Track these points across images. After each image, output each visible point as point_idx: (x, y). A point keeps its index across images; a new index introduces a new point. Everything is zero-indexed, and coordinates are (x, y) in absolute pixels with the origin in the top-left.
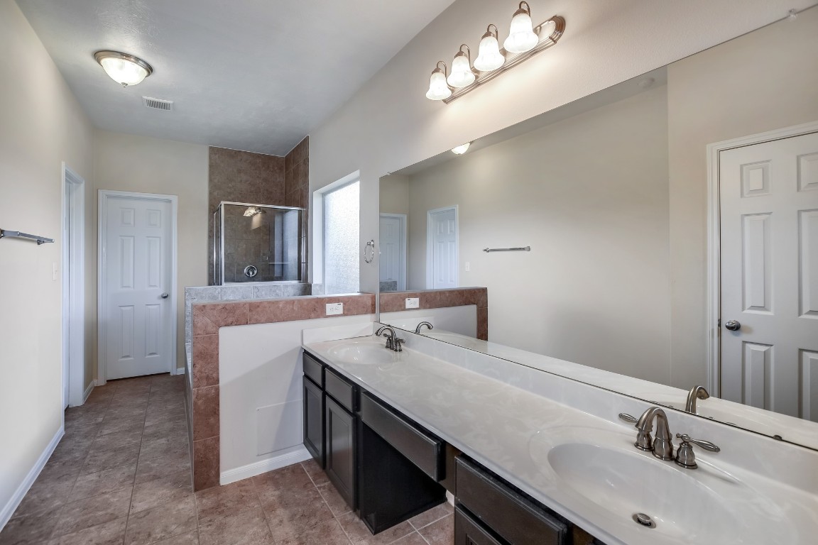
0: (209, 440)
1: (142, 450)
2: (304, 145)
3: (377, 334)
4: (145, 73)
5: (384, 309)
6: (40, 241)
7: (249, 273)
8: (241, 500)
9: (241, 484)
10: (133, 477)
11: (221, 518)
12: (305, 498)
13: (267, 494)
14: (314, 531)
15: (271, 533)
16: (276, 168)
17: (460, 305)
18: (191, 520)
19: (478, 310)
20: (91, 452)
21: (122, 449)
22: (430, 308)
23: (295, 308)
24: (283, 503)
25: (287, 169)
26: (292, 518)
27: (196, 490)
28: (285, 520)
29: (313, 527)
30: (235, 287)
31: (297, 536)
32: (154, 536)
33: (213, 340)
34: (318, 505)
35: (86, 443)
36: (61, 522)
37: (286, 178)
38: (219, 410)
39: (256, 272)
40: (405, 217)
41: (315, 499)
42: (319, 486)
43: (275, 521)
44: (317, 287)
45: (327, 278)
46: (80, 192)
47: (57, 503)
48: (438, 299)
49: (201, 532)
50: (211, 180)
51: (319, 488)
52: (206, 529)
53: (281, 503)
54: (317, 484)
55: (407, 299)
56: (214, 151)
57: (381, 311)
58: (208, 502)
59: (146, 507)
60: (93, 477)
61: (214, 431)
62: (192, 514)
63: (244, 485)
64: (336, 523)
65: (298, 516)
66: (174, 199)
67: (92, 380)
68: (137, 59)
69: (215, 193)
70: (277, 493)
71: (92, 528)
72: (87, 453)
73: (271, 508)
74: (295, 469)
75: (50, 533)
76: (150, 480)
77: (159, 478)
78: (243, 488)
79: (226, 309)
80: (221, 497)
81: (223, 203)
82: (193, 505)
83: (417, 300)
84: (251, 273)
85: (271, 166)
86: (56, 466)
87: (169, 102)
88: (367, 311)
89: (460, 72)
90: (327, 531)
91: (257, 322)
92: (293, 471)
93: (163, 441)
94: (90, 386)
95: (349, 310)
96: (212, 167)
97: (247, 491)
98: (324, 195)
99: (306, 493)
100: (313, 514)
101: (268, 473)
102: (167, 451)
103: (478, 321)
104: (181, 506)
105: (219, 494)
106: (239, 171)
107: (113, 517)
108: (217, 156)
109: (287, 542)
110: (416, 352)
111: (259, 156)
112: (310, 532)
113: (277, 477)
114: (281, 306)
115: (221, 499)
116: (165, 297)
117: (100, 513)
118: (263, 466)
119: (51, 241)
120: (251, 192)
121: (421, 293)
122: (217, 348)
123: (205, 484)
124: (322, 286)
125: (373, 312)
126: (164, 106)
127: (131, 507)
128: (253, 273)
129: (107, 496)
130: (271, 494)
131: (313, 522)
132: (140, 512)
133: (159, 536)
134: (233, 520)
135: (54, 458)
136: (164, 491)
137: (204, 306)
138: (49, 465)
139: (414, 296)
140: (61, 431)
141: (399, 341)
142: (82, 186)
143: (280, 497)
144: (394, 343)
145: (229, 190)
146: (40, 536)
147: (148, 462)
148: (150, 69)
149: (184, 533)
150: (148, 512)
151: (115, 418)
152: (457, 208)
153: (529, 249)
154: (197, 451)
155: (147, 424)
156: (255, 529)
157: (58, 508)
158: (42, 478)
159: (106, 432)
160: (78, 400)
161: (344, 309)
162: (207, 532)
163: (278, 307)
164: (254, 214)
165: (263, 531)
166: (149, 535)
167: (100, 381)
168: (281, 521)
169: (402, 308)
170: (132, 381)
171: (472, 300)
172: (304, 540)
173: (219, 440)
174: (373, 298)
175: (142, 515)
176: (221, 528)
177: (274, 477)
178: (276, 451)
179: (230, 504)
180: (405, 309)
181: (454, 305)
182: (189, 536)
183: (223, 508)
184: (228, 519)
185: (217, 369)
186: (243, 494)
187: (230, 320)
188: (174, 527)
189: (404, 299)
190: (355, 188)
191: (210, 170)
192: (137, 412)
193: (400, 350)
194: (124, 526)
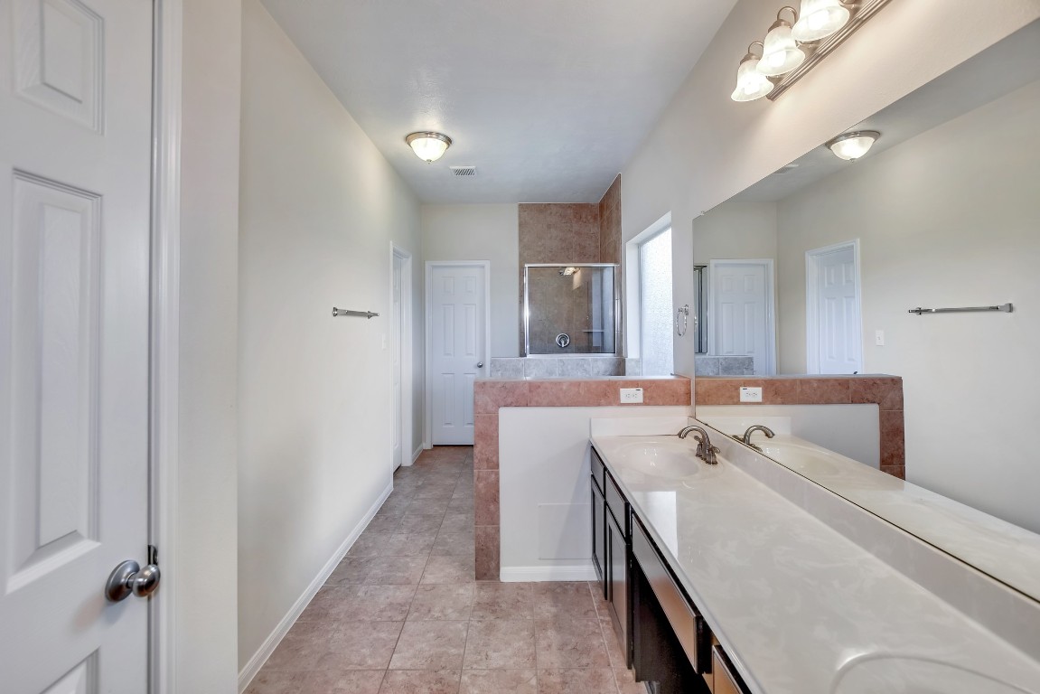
0: (490, 528)
1: (444, 522)
2: (616, 184)
3: (679, 435)
4: (445, 145)
5: (704, 399)
6: (369, 315)
7: (560, 343)
8: (516, 605)
9: (520, 587)
10: (431, 547)
11: (492, 618)
12: (583, 628)
13: (542, 607)
14: (582, 673)
15: (535, 656)
16: (589, 217)
17: (841, 402)
18: (466, 609)
19: (881, 415)
20: (407, 513)
21: (429, 517)
22: (783, 403)
23: (582, 392)
24: (557, 624)
25: (601, 216)
26: (561, 648)
27: (477, 579)
28: (554, 647)
29: (582, 668)
30: (539, 360)
31: (562, 671)
32: (432, 613)
33: (493, 421)
34: (595, 642)
35: (406, 503)
36: (374, 571)
37: (601, 227)
38: (498, 498)
39: (568, 341)
40: (771, 263)
41: (594, 633)
42: (602, 618)
43: (543, 643)
44: (633, 363)
45: (646, 352)
46: (408, 265)
47: (374, 554)
48: (799, 390)
49: (472, 625)
50: (520, 240)
51: (602, 621)
52: (476, 624)
53: (554, 624)
54: (600, 615)
55: (741, 388)
56: (523, 208)
57: (697, 403)
58: (486, 595)
59: (434, 581)
60: (402, 538)
61: (494, 519)
62: (468, 603)
63: (522, 589)
64: (609, 674)
65: (569, 647)
66: (487, 264)
67: (421, 442)
68: (438, 134)
69: (525, 254)
70: (553, 610)
71: (391, 587)
72: (404, 513)
73: (542, 625)
74: (580, 587)
75: (364, 579)
76: (443, 555)
77: (450, 555)
78: (521, 592)
79: (506, 388)
80: (497, 594)
81: (526, 266)
82: (471, 594)
83: (759, 390)
84: (563, 342)
85: (584, 216)
86: (382, 519)
87: (470, 167)
88: (677, 401)
89: (779, 52)
90: (597, 680)
91: (538, 405)
92: (577, 590)
93: (463, 517)
94: (419, 449)
95: (651, 398)
96: (522, 225)
97: (523, 597)
98: (640, 245)
99: (585, 622)
100: (587, 651)
101: (551, 583)
102: (463, 529)
103: (882, 432)
104: (461, 591)
105: (496, 590)
106: (549, 227)
107: (407, 582)
108: (526, 213)
109: (550, 674)
110: (736, 469)
111: (570, 206)
112: (578, 672)
113: (558, 590)
114: (564, 388)
115: (497, 597)
116: (480, 366)
117: (400, 574)
118: (543, 573)
119: (376, 315)
120: (562, 248)
121: (765, 381)
122: (497, 430)
123: (485, 574)
124: (639, 361)
125: (688, 403)
126: (469, 172)
127: (423, 577)
128: (565, 343)
129: (408, 559)
130: (547, 609)
131: (584, 661)
132: (427, 585)
133: (436, 615)
134: (502, 625)
135: (382, 511)
136: (451, 570)
137: (484, 383)
138: (376, 517)
139: (755, 383)
140: (390, 487)
141: (712, 450)
142: (410, 260)
143: (556, 616)
144: (707, 452)
145: (539, 249)
146: (358, 579)
147: (445, 536)
148: (449, 141)
149: (457, 621)
150: (434, 587)
151: (431, 484)
152: (857, 245)
153: (1010, 308)
154: (477, 537)
155: (455, 496)
156: (521, 644)
157: (374, 558)
158: (370, 528)
159: (422, 496)
160: (408, 461)
161: (644, 397)
162: (476, 627)
163: (561, 389)
164: (574, 272)
165: (529, 649)
166: (429, 611)
167: (427, 445)
168: (549, 646)
169: (734, 400)
170: (452, 449)
171: (870, 397)
172: (569, 679)
173: (499, 531)
174: (689, 383)
175: (428, 588)
176: (490, 629)
177: (557, 590)
178: (559, 560)
179: (504, 606)
180: (738, 403)
181: (828, 402)
182: (460, 626)
183: (497, 607)
184: (498, 621)
185: (496, 452)
186: (520, 599)
187: (509, 400)
188: (450, 610)
189: (737, 389)
190: (667, 236)
191: (520, 230)
192: (450, 481)
193: (715, 463)
194: (412, 595)
